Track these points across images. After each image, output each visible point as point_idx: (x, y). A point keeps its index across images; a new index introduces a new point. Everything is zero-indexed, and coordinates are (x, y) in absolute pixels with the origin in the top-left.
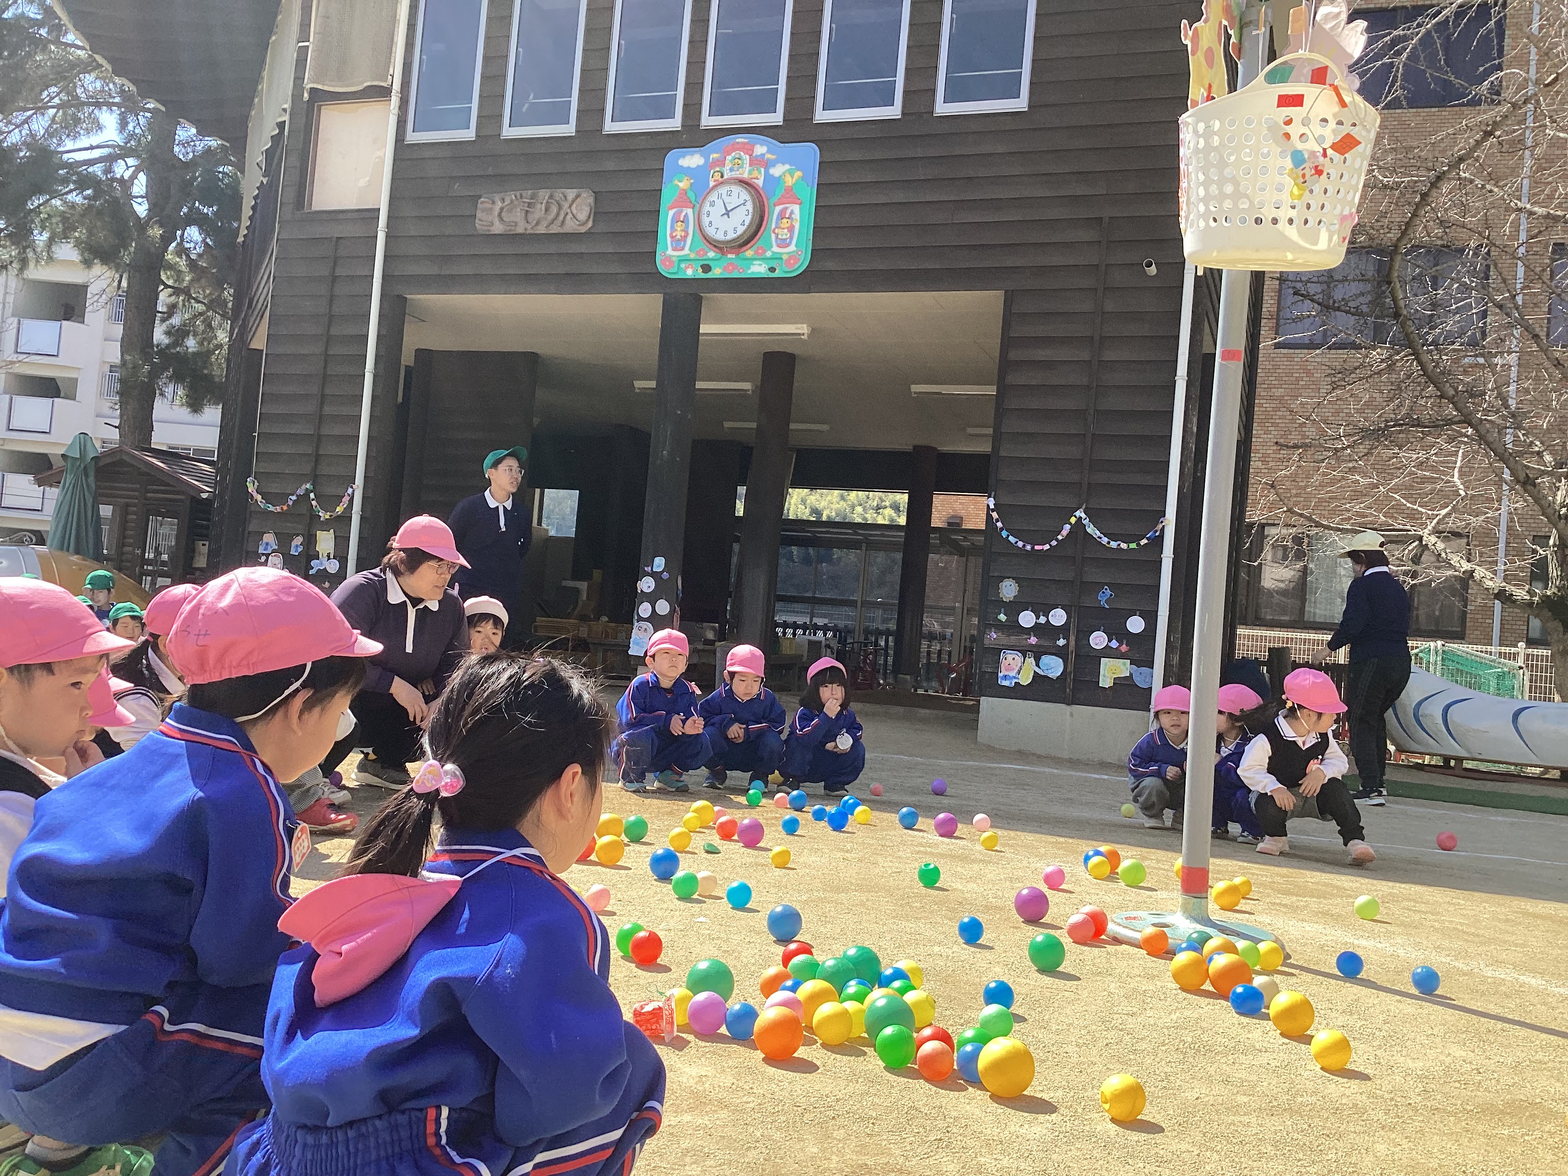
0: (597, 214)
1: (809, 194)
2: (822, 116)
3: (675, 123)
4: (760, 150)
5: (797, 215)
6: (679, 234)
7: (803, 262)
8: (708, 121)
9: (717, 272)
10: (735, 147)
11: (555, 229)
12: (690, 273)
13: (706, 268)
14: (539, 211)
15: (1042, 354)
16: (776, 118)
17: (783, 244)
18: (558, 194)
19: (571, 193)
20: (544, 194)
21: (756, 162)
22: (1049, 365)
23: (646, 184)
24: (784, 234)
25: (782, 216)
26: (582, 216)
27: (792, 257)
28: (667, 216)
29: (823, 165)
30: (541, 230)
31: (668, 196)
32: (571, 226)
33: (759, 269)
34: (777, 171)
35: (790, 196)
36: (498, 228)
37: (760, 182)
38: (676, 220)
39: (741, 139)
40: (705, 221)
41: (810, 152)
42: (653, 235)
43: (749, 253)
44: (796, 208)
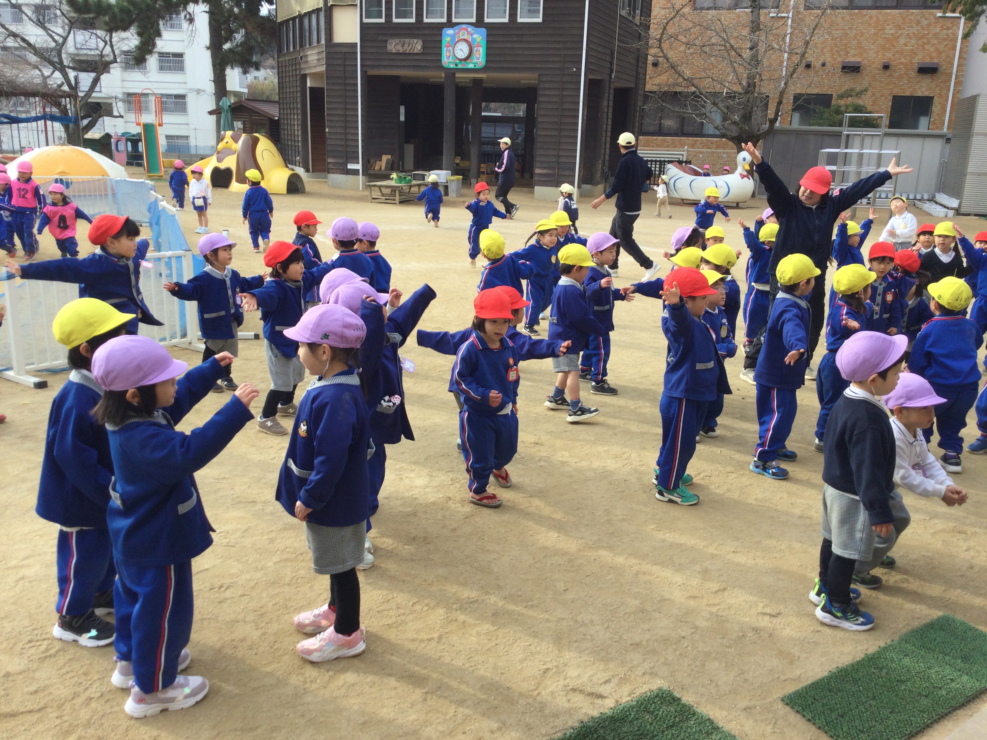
0: (424, 47)
1: (484, 44)
2: (487, 20)
3: (444, 20)
4: (470, 29)
5: (481, 50)
6: (448, 55)
7: (484, 63)
8: (454, 20)
9: (460, 66)
10: (463, 29)
11: (411, 52)
12: (452, 66)
13: (457, 65)
14: (406, 45)
15: (547, 93)
16: (474, 20)
17: (478, 59)
18: (411, 41)
19: (415, 41)
20: (407, 40)
21: (469, 33)
22: (550, 95)
23: (439, 39)
24: (478, 56)
25: (477, 51)
26: (419, 48)
27: (481, 63)
28: (444, 50)
29: (488, 35)
30: (407, 52)
31: (444, 43)
32: (416, 51)
33: (471, 66)
34: (475, 36)
35: (479, 45)
36: (394, 51)
37: (470, 40)
38: (447, 50)
39: (464, 26)
40: (456, 52)
41: (484, 31)
42: (440, 54)
43: (469, 61)
44: (481, 48)
